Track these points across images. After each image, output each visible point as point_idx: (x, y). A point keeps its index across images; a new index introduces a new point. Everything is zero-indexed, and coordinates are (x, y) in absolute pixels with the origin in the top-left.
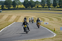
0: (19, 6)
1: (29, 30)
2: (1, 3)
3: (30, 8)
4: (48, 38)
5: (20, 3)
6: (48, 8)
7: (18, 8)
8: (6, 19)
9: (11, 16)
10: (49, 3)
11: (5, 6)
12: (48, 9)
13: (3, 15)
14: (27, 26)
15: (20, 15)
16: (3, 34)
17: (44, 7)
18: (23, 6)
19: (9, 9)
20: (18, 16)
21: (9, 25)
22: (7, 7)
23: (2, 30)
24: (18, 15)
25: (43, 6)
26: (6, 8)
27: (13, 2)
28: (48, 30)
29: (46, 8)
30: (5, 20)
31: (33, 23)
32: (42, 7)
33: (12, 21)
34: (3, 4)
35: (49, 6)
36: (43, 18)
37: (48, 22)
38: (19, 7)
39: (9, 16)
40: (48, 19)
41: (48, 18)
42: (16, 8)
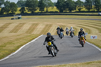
0: (50, 9)
1: (58, 51)
2: (21, 4)
3: (67, 12)
4: (96, 61)
5: (51, 5)
6: (97, 12)
7: (47, 12)
8: (29, 29)
9: (37, 25)
10: (98, 3)
11: (27, 9)
12: (97, 14)
13: (24, 24)
14: (52, 43)
15: (51, 23)
16: (23, 54)
17: (91, 10)
18: (55, 9)
19: (33, 14)
20: (47, 25)
21: (33, 39)
22: (30, 10)
23: (22, 47)
24: (48, 23)
25: (89, 9)
26: (28, 12)
27: (39, 2)
28: (97, 48)
29: (94, 12)
30: (27, 32)
31: (72, 36)
32: (86, 10)
33: (38, 33)
34: (23, 5)
35: (98, 10)
36: (89, 28)
37: (97, 34)
38: (49, 11)
39: (34, 24)
40: (97, 30)
41: (96, 28)
42: (45, 12)
